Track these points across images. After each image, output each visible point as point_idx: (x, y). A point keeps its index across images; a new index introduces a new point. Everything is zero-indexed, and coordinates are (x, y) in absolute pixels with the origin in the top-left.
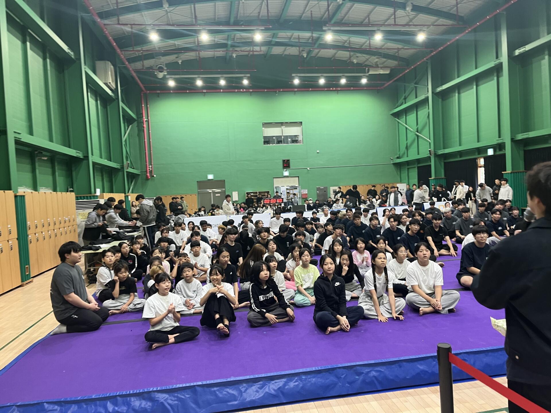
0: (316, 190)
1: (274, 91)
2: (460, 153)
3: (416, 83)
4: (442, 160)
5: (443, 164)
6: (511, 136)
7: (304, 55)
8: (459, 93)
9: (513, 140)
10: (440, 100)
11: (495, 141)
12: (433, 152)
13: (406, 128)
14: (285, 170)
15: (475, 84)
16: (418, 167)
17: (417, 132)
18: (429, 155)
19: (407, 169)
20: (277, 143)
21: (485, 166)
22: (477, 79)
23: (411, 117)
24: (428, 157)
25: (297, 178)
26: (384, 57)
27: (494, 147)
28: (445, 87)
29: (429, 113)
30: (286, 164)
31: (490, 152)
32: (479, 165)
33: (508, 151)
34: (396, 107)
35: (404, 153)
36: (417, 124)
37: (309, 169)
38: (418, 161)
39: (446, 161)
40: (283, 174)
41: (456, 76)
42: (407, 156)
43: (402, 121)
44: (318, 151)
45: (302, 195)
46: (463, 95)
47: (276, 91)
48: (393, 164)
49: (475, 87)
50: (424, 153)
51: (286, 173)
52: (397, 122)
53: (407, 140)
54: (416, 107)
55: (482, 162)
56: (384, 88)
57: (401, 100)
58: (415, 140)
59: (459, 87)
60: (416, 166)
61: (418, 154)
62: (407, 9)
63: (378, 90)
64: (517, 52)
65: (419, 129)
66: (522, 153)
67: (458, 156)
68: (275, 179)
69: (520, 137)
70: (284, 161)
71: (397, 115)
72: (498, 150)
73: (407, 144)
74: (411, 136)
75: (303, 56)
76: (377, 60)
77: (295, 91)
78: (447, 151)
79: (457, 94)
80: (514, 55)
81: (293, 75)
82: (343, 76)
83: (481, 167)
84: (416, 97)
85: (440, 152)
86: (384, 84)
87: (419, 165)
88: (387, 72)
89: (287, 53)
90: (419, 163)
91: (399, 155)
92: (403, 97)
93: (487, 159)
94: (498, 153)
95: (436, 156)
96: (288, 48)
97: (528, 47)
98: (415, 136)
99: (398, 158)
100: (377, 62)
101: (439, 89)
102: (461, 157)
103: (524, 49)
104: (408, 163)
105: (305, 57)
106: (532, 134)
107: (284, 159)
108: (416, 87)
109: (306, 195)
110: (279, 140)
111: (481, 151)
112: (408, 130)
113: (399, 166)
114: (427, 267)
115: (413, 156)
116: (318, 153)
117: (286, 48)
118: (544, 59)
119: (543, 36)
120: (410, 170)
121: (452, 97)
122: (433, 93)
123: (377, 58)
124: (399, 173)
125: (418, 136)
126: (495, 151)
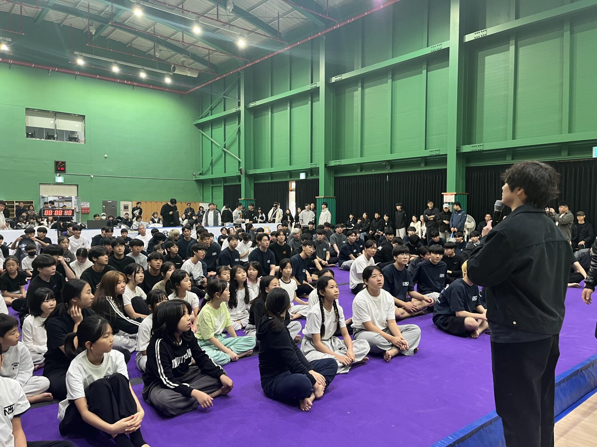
0: (102, 204)
1: (45, 69)
2: (272, 175)
3: (224, 95)
4: (253, 181)
5: (253, 185)
6: (325, 162)
7: (91, 31)
8: (272, 112)
9: (326, 166)
10: (252, 117)
11: (309, 166)
12: (243, 171)
13: (212, 142)
14: (58, 174)
15: (289, 105)
16: (224, 186)
17: (225, 147)
18: (239, 174)
19: (211, 188)
20: (46, 139)
21: (297, 190)
22: (291, 101)
23: (218, 131)
24: (237, 176)
25: (76, 187)
26: (192, 58)
27: (306, 171)
28: (258, 103)
29: (239, 128)
30: (60, 167)
31: (303, 176)
32: (290, 189)
33: (322, 176)
34: (200, 117)
35: (209, 170)
36: (225, 140)
37: (92, 177)
38: (225, 179)
39: (255, 182)
40: (55, 179)
41: (270, 95)
42: (212, 174)
43: (207, 134)
44: (106, 156)
45: (82, 209)
46: (276, 115)
47: (49, 70)
48: (195, 180)
49: (289, 108)
50: (232, 171)
51: (60, 179)
52: (201, 134)
53: (212, 156)
54: (225, 120)
55: (293, 185)
56: (188, 94)
57: (207, 110)
58: (221, 156)
59: (273, 106)
60: (222, 185)
61: (225, 172)
62: (228, 8)
63: (181, 94)
64: (334, 79)
65: (227, 146)
66: (332, 179)
67: (270, 178)
68: (41, 186)
69: (333, 163)
70: (57, 163)
71: (202, 126)
72: (309, 175)
73: (212, 160)
74: (217, 152)
75: (91, 33)
76: (184, 59)
77: (76, 75)
78: (258, 171)
79: (270, 113)
80: (331, 82)
81: (76, 53)
82: (142, 69)
83: (291, 191)
84: (225, 110)
85: (251, 172)
86: (190, 89)
87: (225, 184)
88: (195, 76)
89: (67, 23)
90: (225, 182)
91: (203, 171)
92: (210, 108)
93: (299, 183)
94: (310, 178)
95: (248, 176)
96: (70, 16)
97: (345, 76)
98: (221, 152)
99: (200, 174)
100: (184, 61)
101: (252, 105)
102: (272, 179)
103: (340, 77)
104: (212, 181)
105: (94, 33)
106: (344, 162)
107: (57, 160)
108: (225, 99)
109: (88, 209)
110: (50, 135)
111: (293, 174)
112: (213, 144)
113: (201, 183)
114: (379, 297)
115: (218, 173)
116: (106, 158)
117: (67, 16)
118: (357, 90)
119: (358, 69)
120: (214, 189)
121: (265, 115)
122: (245, 107)
123: (184, 57)
124: (201, 191)
125: (225, 152)
126: (307, 176)
